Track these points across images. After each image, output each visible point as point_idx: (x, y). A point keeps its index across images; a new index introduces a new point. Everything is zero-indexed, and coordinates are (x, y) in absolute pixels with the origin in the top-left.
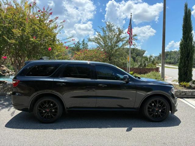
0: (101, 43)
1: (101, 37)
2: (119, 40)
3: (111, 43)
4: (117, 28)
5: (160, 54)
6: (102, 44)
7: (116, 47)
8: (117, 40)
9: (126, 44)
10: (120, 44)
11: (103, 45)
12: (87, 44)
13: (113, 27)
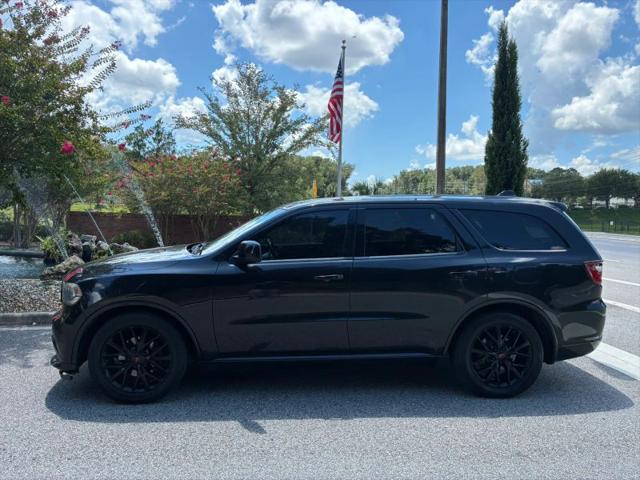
0: (222, 134)
1: (221, 115)
2: (282, 127)
3: (256, 138)
4: (274, 88)
5: (396, 177)
6: (226, 138)
7: (272, 151)
8: (275, 127)
9: (306, 141)
10: (287, 141)
11: (230, 141)
12: (170, 134)
13: (262, 84)
